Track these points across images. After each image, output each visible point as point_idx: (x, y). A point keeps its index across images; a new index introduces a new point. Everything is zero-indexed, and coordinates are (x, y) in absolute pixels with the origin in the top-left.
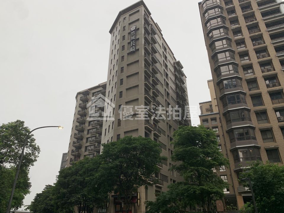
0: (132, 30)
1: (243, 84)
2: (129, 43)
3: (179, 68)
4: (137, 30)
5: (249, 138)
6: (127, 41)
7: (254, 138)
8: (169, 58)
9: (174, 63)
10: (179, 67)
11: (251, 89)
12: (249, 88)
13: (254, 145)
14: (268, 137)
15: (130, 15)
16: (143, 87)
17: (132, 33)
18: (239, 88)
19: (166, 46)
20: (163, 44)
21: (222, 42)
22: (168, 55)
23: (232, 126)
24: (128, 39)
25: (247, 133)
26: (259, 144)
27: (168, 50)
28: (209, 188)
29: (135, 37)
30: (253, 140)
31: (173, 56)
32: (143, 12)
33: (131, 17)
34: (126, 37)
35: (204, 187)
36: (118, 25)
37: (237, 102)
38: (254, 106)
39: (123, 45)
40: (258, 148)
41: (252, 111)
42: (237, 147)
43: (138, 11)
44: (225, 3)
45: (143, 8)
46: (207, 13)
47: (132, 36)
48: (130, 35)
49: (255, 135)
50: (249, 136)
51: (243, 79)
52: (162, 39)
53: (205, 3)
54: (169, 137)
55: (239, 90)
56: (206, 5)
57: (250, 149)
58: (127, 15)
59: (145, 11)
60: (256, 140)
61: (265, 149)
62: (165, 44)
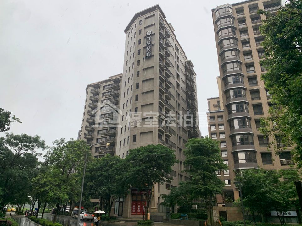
0: (148, 35)
1: (246, 94)
2: (145, 48)
3: (190, 68)
4: (152, 35)
5: (247, 144)
6: (143, 45)
7: (252, 144)
8: (181, 58)
9: (185, 62)
10: (190, 66)
11: (254, 99)
12: (252, 97)
13: (251, 149)
14: (265, 142)
15: (146, 18)
16: (158, 92)
17: (148, 38)
18: (243, 98)
19: (179, 46)
20: (176, 45)
21: (231, 52)
22: (180, 56)
23: (234, 132)
24: (144, 44)
25: (247, 139)
26: (256, 148)
27: (180, 50)
28: (211, 187)
29: (151, 42)
30: (251, 145)
31: (185, 55)
32: (159, 16)
33: (147, 20)
34: (142, 41)
35: (207, 187)
36: (133, 26)
37: (240, 111)
38: (255, 115)
39: (139, 49)
40: (255, 152)
41: (253, 119)
42: (237, 150)
43: (154, 15)
44: (237, 12)
45: (159, 13)
46: (219, 21)
47: (148, 41)
48: (146, 39)
49: (253, 141)
50: (248, 141)
51: (248, 90)
52: (175, 40)
53: (218, 12)
54: (178, 136)
55: (243, 100)
56: (219, 13)
57: (247, 153)
58: (142, 18)
59: (160, 15)
60: (254, 145)
61: (261, 153)
62: (177, 45)
